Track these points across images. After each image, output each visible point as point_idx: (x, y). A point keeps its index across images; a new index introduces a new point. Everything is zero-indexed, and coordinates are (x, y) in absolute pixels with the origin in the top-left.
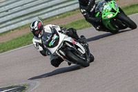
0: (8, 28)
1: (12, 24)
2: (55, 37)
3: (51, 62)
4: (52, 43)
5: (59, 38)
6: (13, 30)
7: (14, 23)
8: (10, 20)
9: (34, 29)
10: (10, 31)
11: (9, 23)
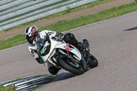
0: (36, 17)
1: (39, 13)
2: (47, 44)
4: (43, 51)
5: (50, 46)
6: (40, 19)
7: (42, 12)
8: (38, 9)
10: (37, 20)
11: (37, 12)
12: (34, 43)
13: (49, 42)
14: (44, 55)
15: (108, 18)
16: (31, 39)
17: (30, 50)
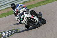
3: (25, 26)
5: (24, 16)
9: (14, 13)
12: (18, 15)
13: (24, 15)
14: (22, 20)
15: (41, 5)
16: (16, 14)
17: (16, 19)
